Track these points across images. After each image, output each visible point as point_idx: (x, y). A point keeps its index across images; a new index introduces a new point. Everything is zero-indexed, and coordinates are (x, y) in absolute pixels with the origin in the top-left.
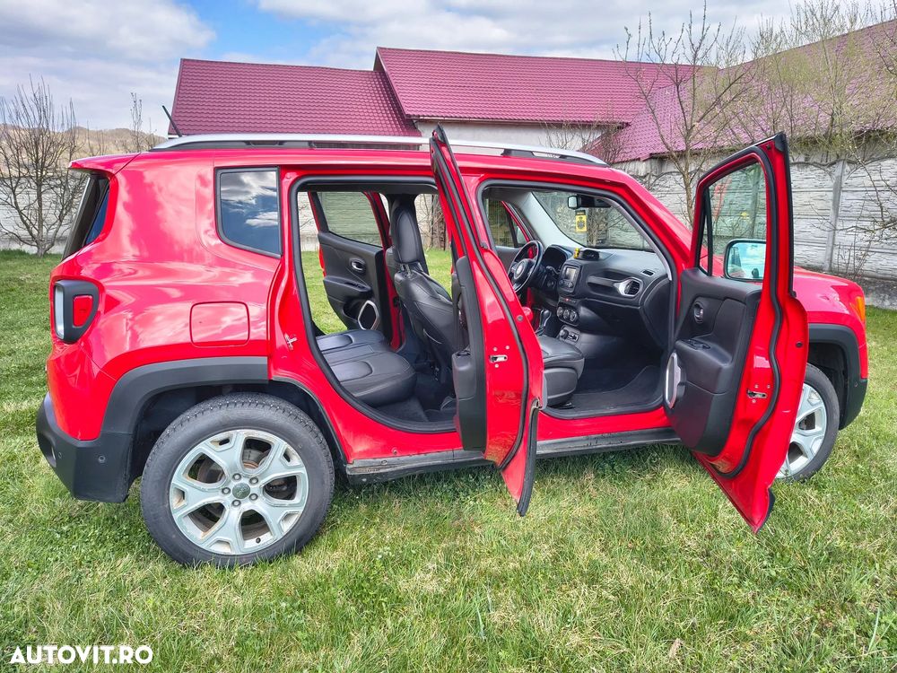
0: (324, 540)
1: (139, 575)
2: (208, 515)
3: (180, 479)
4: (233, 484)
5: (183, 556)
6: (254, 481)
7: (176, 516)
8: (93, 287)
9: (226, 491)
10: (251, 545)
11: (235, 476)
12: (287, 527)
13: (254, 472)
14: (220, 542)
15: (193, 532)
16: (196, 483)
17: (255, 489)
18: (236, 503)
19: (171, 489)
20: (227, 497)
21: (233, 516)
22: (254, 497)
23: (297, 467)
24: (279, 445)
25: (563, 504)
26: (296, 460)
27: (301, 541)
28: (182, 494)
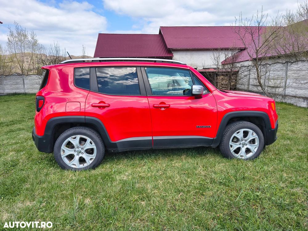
0: (100, 167)
1: (53, 171)
2: (71, 157)
3: (63, 147)
4: (77, 149)
5: (64, 167)
6: (82, 149)
7: (62, 157)
8: (43, 98)
9: (75, 151)
10: (81, 166)
11: (78, 147)
12: (91, 162)
13: (82, 147)
14: (73, 164)
15: (66, 161)
16: (68, 148)
17: (83, 151)
18: (78, 155)
19: (61, 150)
20: (75, 153)
21: (77, 158)
22: (82, 153)
23: (94, 146)
24: (89, 140)
25: (173, 163)
26: (93, 144)
27: (94, 166)
28: (64, 151)
